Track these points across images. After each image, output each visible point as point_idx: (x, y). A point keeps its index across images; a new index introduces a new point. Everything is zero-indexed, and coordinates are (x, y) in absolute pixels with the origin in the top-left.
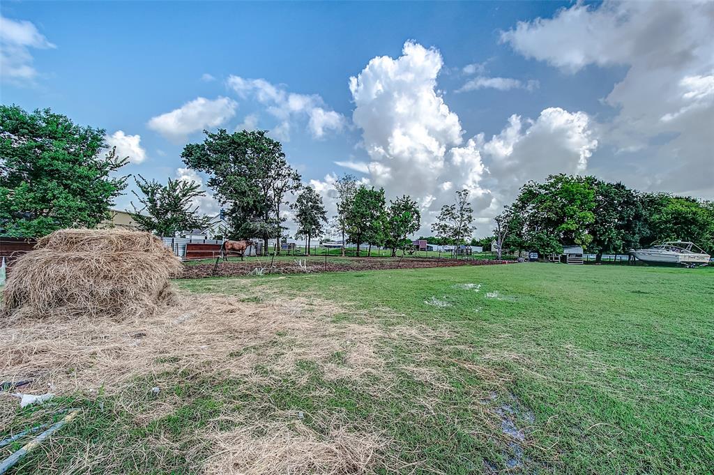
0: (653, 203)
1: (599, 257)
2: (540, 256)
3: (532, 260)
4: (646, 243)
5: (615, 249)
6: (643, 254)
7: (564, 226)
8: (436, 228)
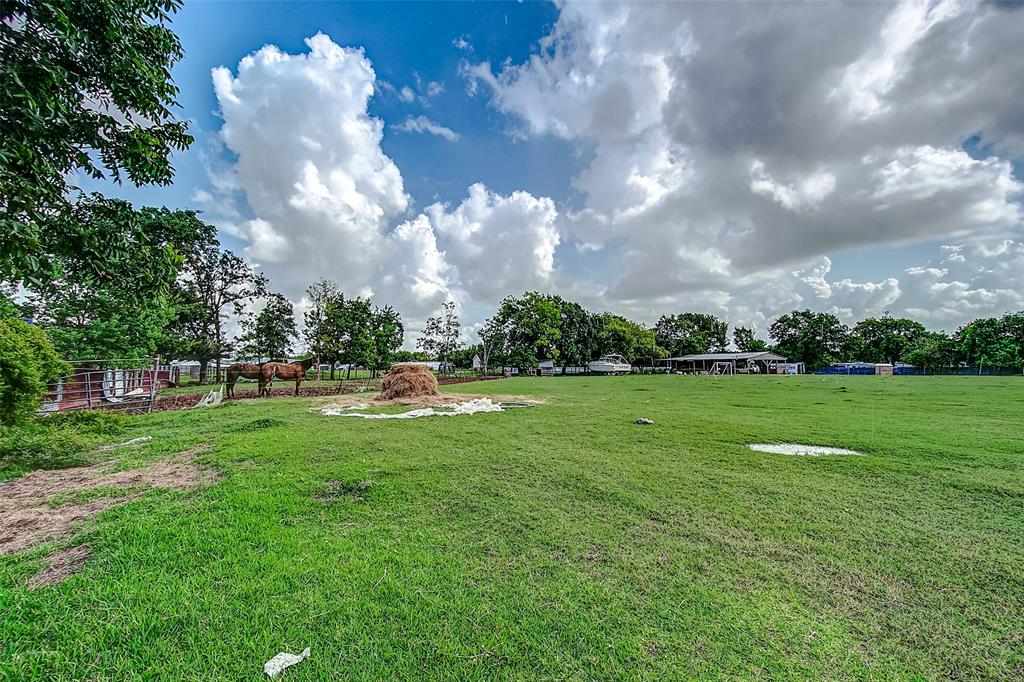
0: (599, 321)
1: (564, 370)
2: (520, 371)
3: (513, 375)
4: (596, 356)
5: (576, 363)
6: (595, 366)
7: (539, 341)
8: (422, 343)
